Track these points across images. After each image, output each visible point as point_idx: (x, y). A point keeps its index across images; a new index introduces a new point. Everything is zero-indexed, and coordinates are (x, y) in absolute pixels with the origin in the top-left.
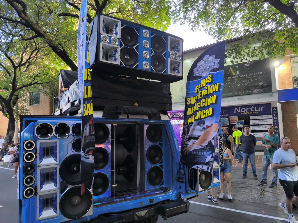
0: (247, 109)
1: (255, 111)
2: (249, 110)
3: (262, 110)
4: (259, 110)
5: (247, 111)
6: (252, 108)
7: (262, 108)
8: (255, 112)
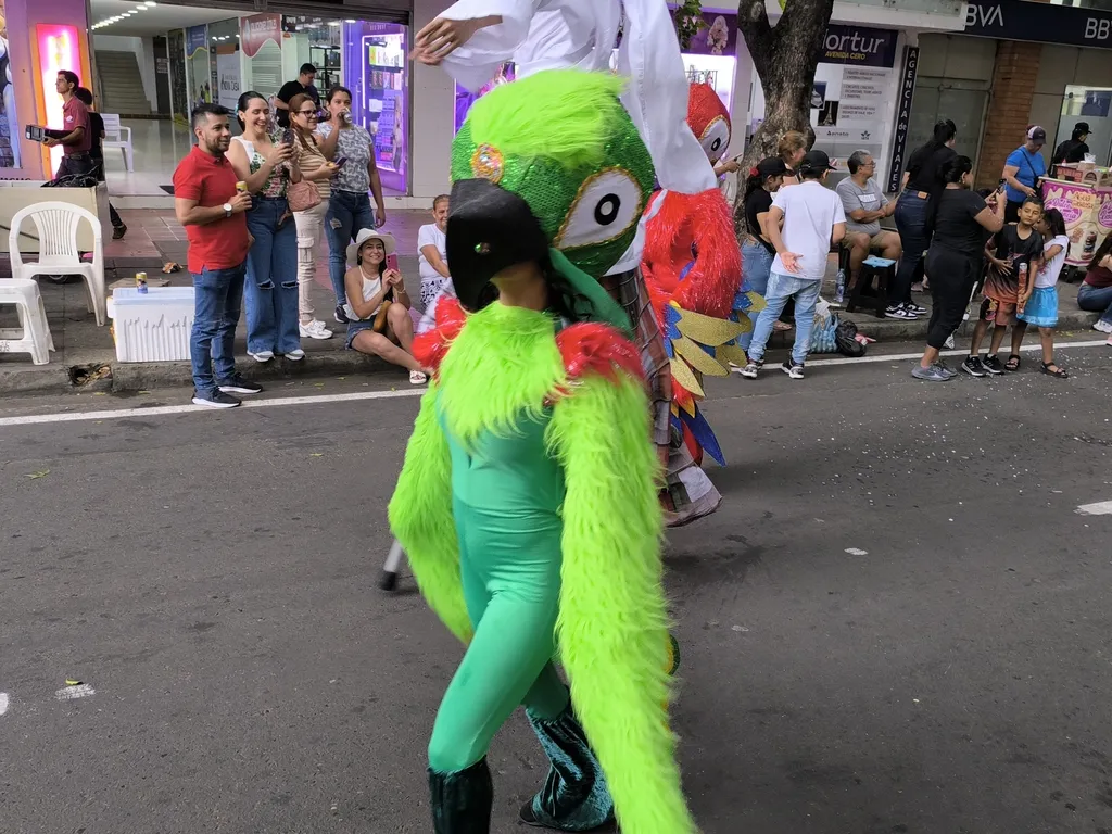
0: (843, 38)
1: (859, 52)
2: (847, 47)
3: (875, 51)
4: (869, 50)
5: (840, 48)
6: (855, 38)
7: (878, 42)
8: (859, 56)
